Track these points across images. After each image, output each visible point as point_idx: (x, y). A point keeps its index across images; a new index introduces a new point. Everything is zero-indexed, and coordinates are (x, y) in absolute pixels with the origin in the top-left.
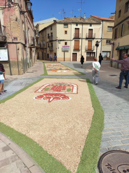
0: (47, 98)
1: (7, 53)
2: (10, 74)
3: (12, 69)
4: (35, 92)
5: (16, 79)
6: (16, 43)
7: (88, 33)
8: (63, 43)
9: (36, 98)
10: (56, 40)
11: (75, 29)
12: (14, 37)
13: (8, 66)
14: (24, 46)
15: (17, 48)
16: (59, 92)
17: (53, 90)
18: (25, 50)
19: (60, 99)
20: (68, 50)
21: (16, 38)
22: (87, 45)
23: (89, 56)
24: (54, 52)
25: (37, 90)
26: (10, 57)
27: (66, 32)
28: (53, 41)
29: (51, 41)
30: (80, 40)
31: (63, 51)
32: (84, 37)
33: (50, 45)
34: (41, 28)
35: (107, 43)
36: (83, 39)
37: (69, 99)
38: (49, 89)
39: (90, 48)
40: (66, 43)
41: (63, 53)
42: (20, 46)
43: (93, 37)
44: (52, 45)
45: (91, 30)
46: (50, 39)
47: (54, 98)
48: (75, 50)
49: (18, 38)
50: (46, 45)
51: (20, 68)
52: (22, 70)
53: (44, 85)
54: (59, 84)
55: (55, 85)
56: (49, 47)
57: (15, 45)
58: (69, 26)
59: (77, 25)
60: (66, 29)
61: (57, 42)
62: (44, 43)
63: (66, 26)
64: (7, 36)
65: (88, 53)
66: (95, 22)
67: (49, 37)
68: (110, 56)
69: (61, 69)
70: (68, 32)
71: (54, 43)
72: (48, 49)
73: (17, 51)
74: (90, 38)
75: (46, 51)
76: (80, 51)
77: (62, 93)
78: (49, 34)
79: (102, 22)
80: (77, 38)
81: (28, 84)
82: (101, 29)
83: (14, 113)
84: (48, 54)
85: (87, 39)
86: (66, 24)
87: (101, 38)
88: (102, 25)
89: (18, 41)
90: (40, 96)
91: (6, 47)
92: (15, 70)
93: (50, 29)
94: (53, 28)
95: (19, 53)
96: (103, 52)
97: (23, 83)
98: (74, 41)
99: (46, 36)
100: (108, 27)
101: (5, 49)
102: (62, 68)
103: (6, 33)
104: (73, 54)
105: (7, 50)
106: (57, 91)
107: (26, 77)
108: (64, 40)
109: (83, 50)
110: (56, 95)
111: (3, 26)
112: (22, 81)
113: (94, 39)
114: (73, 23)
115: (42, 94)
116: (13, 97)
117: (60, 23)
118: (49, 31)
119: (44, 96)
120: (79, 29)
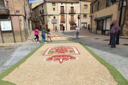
0: (57, 59)
1: (10, 24)
2: (14, 41)
3: (16, 37)
4: (43, 55)
5: (20, 45)
6: (18, 15)
7: (70, 9)
8: (52, 17)
9: (46, 60)
10: (47, 15)
11: (61, 6)
12: (16, 11)
13: (12, 35)
14: (25, 18)
15: (20, 20)
16: (64, 54)
17: (57, 53)
18: (26, 21)
19: (69, 60)
20: (56, 22)
21: (18, 11)
22: (70, 19)
23: (72, 26)
24: (46, 24)
25: (44, 53)
26: (14, 27)
27: (54, 9)
28: (44, 16)
29: (43, 16)
30: (65, 15)
31: (52, 23)
32: (68, 12)
33: (42, 19)
34: (33, 6)
35: (84, 17)
36: (67, 14)
37: (76, 59)
38: (53, 52)
39: (73, 21)
40: (54, 17)
41: (53, 24)
42: (22, 18)
43: (74, 13)
44: (44, 19)
45: (72, 7)
46: (42, 14)
47: (63, 59)
48: (61, 22)
49: (20, 11)
50: (38, 19)
51: (23, 36)
52: (25, 38)
53: (47, 49)
54: (60, 47)
55: (57, 48)
56: (41, 20)
57: (17, 17)
58: (56, 4)
59: (62, 4)
60: (54, 7)
61: (48, 16)
62: (37, 17)
63: (54, 5)
64: (9, 9)
65: (71, 24)
66: (75, 2)
67: (41, 13)
68: (87, 26)
69: (54, 36)
70: (55, 9)
71: (45, 17)
72: (41, 22)
73: (20, 22)
74: (72, 13)
75: (39, 24)
76: (66, 23)
77: (67, 54)
78: (40, 11)
79: (80, 2)
80: (62, 13)
81: (33, 49)
82: (79, 7)
83: (34, 77)
84: (41, 26)
85: (70, 14)
86: (54, 3)
87: (80, 14)
88: (80, 3)
89: (20, 14)
90: (50, 58)
91: (9, 19)
92: (18, 38)
93: (41, 7)
94: (44, 6)
95: (21, 24)
96: (82, 23)
97: (28, 48)
98: (60, 15)
99: (38, 12)
100: (84, 5)
101: (8, 20)
102: (56, 36)
103: (9, 7)
104: (60, 25)
105: (10, 21)
106: (62, 53)
107: (29, 44)
108: (53, 15)
109: (68, 22)
110: (63, 56)
111: (6, 1)
112: (26, 47)
113: (75, 14)
114: (59, 2)
115: (50, 56)
116: (25, 61)
117: (49, 2)
118: (40, 9)
119: (53, 58)
120: (63, 7)
